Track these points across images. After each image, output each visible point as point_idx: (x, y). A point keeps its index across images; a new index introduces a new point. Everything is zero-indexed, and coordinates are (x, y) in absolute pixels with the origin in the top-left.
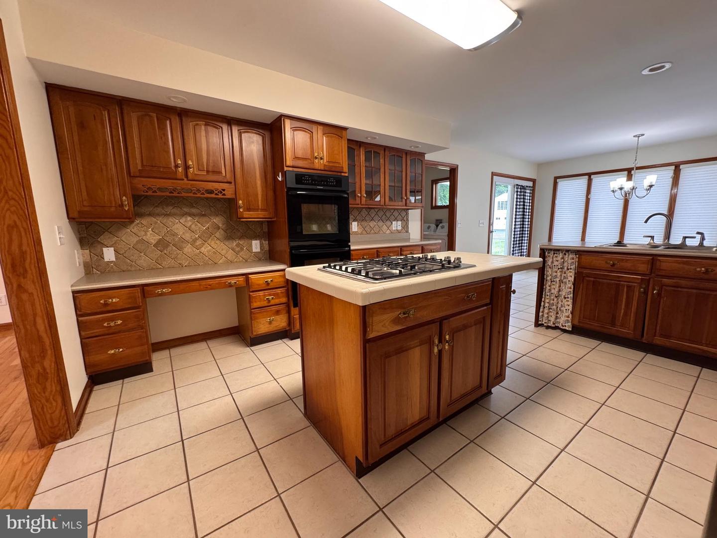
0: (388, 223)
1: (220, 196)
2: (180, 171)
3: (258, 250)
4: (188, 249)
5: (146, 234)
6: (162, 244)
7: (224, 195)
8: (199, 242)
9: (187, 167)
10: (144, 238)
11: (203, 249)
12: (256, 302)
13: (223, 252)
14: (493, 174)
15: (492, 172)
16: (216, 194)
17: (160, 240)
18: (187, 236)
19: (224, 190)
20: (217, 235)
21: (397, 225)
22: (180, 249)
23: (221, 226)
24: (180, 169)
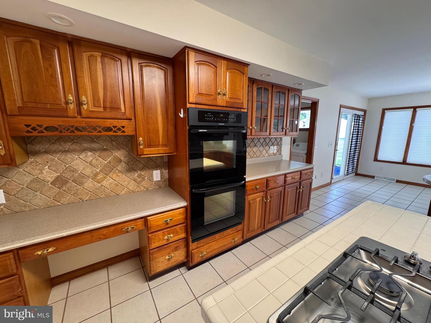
0: (267, 148)
1: (120, 133)
2: (72, 108)
3: (159, 179)
4: (89, 184)
5: (42, 173)
6: (60, 181)
7: (124, 132)
8: (100, 177)
9: (79, 104)
10: (40, 176)
11: (105, 182)
12: (154, 243)
13: (125, 184)
14: (341, 106)
15: (340, 105)
16: (115, 132)
17: (58, 177)
18: (88, 171)
19: (123, 127)
20: (119, 168)
21: (273, 149)
22: (81, 184)
23: (123, 159)
24: (72, 106)
